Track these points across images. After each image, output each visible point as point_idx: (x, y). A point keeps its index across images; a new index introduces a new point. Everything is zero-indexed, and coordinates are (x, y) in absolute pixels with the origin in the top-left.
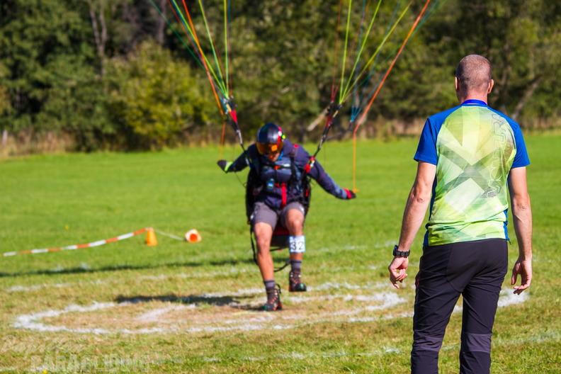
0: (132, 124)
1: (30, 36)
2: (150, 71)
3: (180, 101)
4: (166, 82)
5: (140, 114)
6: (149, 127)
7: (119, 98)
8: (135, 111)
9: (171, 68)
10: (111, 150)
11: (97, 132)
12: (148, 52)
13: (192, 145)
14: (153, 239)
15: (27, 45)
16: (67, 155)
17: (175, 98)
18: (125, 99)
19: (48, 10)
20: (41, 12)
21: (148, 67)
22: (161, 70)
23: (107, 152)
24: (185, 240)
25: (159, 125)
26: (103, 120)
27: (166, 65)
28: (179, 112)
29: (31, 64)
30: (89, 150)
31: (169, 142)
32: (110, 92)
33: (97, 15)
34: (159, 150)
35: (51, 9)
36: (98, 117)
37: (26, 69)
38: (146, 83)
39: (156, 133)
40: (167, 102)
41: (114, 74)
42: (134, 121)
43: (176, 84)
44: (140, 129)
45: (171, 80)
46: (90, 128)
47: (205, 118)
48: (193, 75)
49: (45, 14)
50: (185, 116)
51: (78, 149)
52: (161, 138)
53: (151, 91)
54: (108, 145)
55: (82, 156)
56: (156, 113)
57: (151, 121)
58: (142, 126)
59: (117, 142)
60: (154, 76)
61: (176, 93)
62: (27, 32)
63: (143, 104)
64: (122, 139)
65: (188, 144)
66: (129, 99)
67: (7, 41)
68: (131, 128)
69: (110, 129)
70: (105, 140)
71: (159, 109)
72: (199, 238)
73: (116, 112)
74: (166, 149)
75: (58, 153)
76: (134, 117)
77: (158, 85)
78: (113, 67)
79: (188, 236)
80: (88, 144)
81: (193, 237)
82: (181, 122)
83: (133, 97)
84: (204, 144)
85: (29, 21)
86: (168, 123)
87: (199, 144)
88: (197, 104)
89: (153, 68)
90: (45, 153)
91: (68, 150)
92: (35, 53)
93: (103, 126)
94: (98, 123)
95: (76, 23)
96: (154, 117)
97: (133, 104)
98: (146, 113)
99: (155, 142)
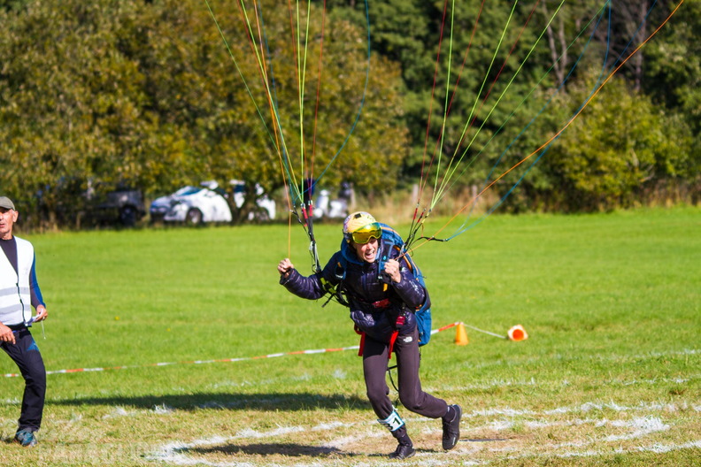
0: (573, 176)
1: (469, 61)
2: (597, 107)
3: (637, 147)
4: (618, 120)
5: (585, 163)
6: (597, 181)
7: (556, 143)
8: (577, 159)
9: (626, 102)
10: (545, 211)
11: (527, 187)
12: (597, 81)
13: (653, 204)
14: (463, 338)
15: (463, 73)
16: (487, 217)
17: (631, 143)
18: (564, 144)
19: (492, 25)
20: (484, 27)
21: (597, 101)
22: (613, 105)
23: (540, 213)
24: (508, 338)
25: (609, 178)
26: (535, 170)
27: (619, 98)
28: (635, 161)
29: (467, 97)
30: (516, 211)
31: (623, 201)
32: (543, 133)
33: (555, 30)
34: (609, 211)
35: (497, 22)
36: (528, 167)
37: (462, 103)
38: (591, 122)
39: (605, 187)
40: (620, 147)
41: (550, 110)
42: (576, 172)
43: (632, 125)
44: (583, 184)
45: (625, 118)
46: (518, 182)
47: (671, 168)
48: (654, 112)
49: (489, 30)
50: (643, 167)
51: (502, 210)
52: (612, 194)
53: (599, 132)
54: (542, 205)
55: (507, 218)
56: (605, 162)
57: (600, 173)
58: (587, 179)
59: (554, 201)
60: (603, 113)
61: (632, 135)
62: (465, 54)
63: (588, 150)
64: (560, 197)
65: (649, 202)
66: (570, 144)
67: (437, 66)
68: (572, 181)
69: (544, 184)
70: (538, 197)
71: (610, 156)
72: (526, 336)
73: (553, 162)
74: (619, 210)
75: (475, 214)
76: (577, 168)
77: (608, 124)
78: (549, 101)
79: (510, 333)
80: (516, 203)
81: (518, 334)
82: (638, 174)
83: (574, 141)
84: (669, 202)
85: (467, 39)
86: (621, 175)
87: (663, 203)
88: (660, 150)
89: (602, 102)
90: (459, 214)
91: (488, 209)
92: (473, 83)
93: (534, 179)
94: (528, 175)
95: (528, 42)
96: (603, 168)
97: (574, 149)
98: (592, 161)
99: (603, 200)
